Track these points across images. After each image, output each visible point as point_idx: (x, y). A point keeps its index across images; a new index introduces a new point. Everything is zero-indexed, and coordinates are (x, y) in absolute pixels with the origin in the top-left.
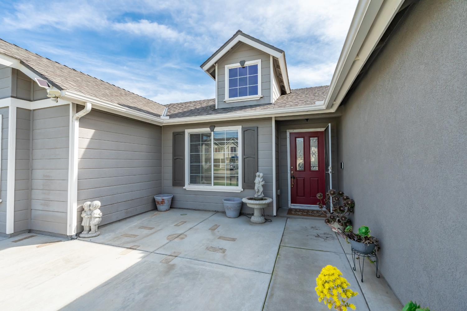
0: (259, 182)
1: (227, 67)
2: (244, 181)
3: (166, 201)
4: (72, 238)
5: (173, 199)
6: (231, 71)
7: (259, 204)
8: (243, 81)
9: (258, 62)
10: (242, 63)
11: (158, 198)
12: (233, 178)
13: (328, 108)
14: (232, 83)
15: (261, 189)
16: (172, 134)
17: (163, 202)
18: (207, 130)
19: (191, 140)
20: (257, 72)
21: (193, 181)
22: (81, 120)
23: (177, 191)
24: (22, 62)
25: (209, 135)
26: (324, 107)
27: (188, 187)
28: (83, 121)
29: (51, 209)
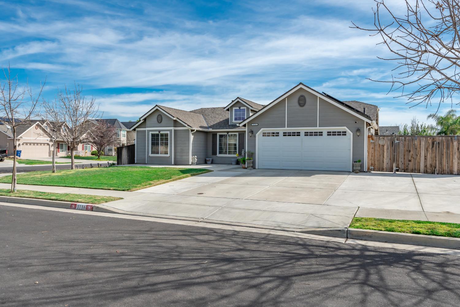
1: (234, 108)
2: (239, 153)
3: (210, 160)
4: (191, 165)
5: (212, 160)
6: (235, 110)
8: (240, 115)
9: (245, 108)
10: (240, 108)
11: (208, 159)
12: (235, 152)
14: (235, 115)
16: (212, 135)
17: (209, 160)
18: (226, 133)
19: (220, 137)
20: (245, 112)
21: (220, 153)
22: (192, 134)
23: (214, 156)
24: (177, 118)
25: (226, 135)
27: (218, 155)
28: (193, 134)
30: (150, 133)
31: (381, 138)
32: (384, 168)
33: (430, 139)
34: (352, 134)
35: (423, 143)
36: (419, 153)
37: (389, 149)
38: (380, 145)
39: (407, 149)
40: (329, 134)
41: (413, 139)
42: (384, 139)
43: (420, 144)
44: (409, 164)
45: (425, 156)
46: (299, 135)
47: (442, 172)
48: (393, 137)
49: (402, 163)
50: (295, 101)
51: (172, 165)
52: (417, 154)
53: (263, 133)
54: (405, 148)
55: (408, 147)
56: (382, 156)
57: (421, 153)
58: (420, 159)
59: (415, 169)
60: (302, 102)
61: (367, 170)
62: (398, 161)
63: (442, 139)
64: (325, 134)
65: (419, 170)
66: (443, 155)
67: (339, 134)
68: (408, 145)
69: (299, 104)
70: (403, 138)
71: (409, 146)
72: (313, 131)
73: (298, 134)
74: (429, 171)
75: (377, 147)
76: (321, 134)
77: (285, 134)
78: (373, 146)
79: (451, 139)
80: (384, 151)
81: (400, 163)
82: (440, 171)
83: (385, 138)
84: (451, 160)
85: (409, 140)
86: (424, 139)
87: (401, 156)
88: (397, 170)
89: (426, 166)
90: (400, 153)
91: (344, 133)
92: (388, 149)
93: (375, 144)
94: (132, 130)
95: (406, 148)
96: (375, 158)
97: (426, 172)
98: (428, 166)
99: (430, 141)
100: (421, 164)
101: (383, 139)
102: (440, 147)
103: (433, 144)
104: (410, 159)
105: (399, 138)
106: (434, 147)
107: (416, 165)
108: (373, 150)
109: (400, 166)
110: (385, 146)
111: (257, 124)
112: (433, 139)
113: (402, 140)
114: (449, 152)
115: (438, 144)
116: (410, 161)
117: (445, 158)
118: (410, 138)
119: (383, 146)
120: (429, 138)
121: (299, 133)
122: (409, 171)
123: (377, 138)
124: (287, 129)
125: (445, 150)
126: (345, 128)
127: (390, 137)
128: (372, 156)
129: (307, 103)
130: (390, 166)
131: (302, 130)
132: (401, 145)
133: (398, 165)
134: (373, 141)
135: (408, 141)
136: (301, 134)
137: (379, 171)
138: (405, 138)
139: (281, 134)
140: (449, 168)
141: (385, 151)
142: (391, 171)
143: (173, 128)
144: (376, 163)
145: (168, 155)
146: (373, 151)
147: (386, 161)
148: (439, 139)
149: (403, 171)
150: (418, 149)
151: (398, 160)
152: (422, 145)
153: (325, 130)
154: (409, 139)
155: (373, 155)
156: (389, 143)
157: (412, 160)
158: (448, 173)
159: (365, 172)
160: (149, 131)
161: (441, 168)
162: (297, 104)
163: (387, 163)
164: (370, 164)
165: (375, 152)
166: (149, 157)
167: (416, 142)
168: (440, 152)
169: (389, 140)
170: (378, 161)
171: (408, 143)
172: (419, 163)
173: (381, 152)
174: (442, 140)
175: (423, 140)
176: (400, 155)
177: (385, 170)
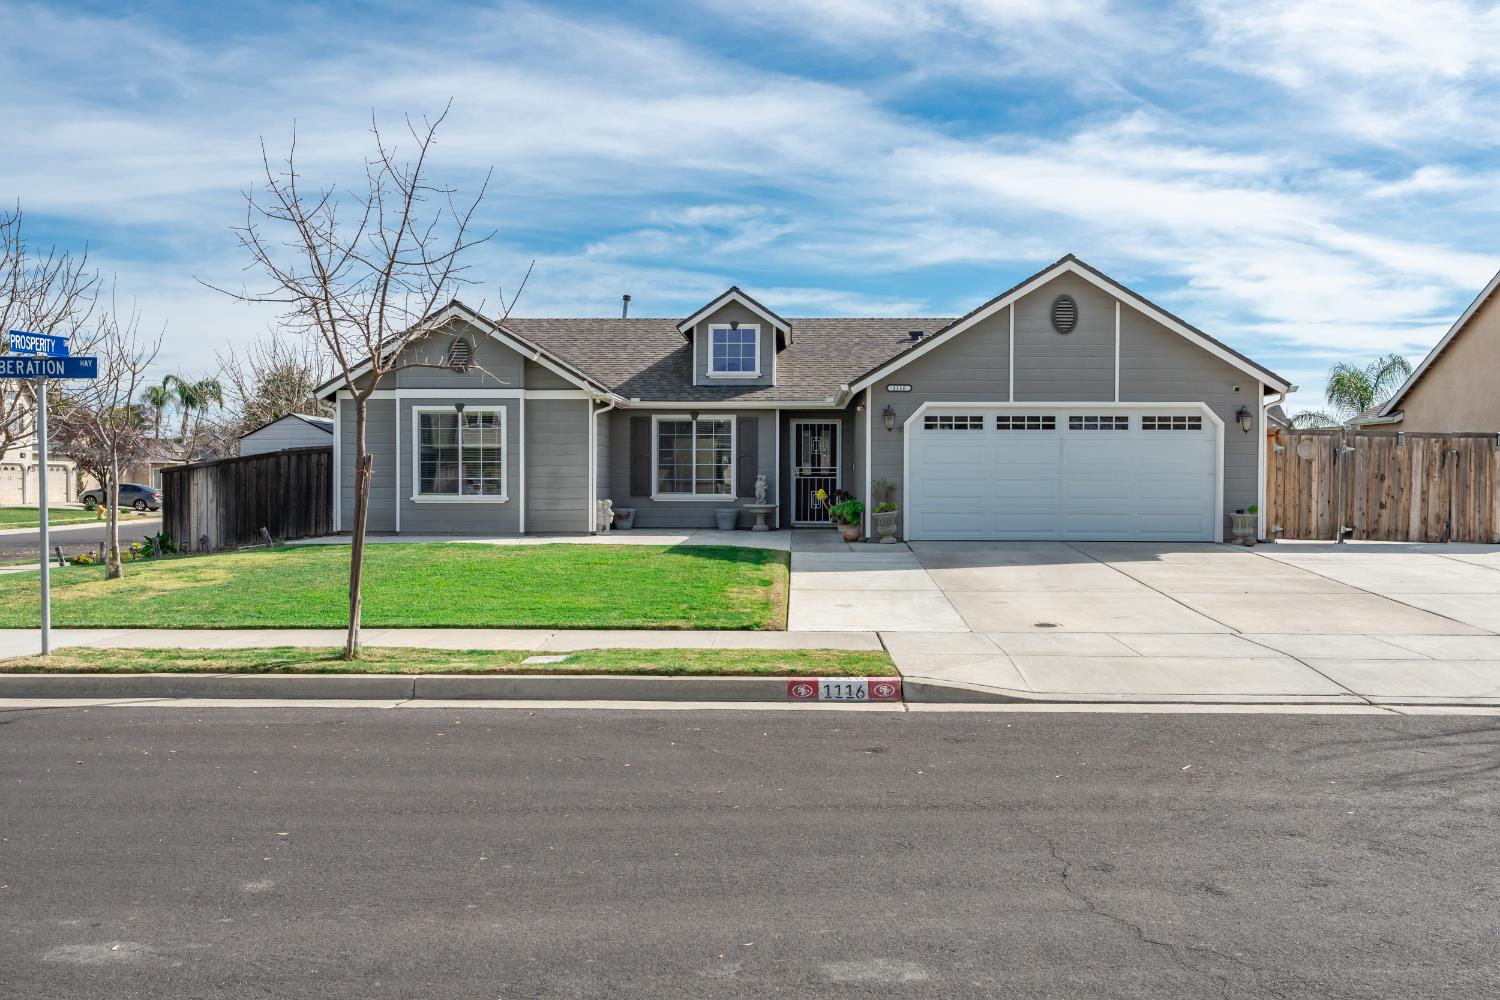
0: (760, 486)
1: (712, 327)
2: (739, 487)
3: (631, 517)
4: (593, 534)
5: (636, 516)
6: (716, 332)
7: (766, 508)
8: (734, 350)
9: (757, 328)
10: (734, 325)
11: (621, 511)
13: (837, 405)
14: (718, 350)
15: (764, 495)
16: (629, 422)
17: (627, 516)
18: (687, 417)
19: (661, 430)
20: (754, 340)
21: (665, 488)
22: (598, 416)
23: (640, 501)
24: (542, 354)
25: (689, 425)
26: (834, 404)
27: (656, 496)
29: (560, 508)
30: (416, 409)
31: (1303, 437)
32: (1313, 529)
33: (1436, 442)
34: (1221, 424)
35: (1418, 455)
36: (1408, 484)
37: (1327, 470)
38: (1299, 458)
39: (1376, 472)
40: (1148, 423)
41: (1391, 443)
42: (1311, 440)
43: (1410, 458)
44: (1380, 516)
45: (1423, 493)
46: (1052, 427)
47: (1464, 536)
48: (1336, 437)
49: (1360, 513)
50: (1042, 313)
51: (515, 534)
52: (1402, 485)
53: (928, 419)
54: (1372, 467)
55: (1379, 466)
56: (1305, 492)
57: (1411, 484)
58: (1409, 500)
59: (1396, 530)
60: (1064, 315)
61: (1264, 538)
62: (1352, 507)
63: (1467, 441)
64: (1135, 423)
65: (1407, 533)
66: (1468, 487)
67: (1179, 424)
68: (1379, 460)
69: (1054, 324)
70: (1366, 438)
71: (1382, 461)
72: (1099, 414)
73: (1049, 423)
74: (1432, 533)
75: (1293, 463)
76: (1122, 423)
77: (1003, 423)
78: (1280, 463)
79: (1489, 442)
80: (1310, 477)
81: (1357, 514)
82: (1461, 533)
83: (1315, 438)
84: (1488, 502)
85: (1381, 446)
86: (1421, 444)
87: (1359, 491)
88: (1348, 535)
89: (1424, 521)
90: (1356, 483)
91: (1195, 424)
92: (1322, 471)
93: (1288, 457)
94: (324, 398)
95: (1373, 469)
96: (1287, 499)
97: (1425, 538)
98: (1431, 520)
99: (1437, 449)
100: (1412, 516)
101: (1308, 442)
102: (1462, 464)
103: (1444, 455)
104: (1383, 501)
105: (1354, 440)
106: (1446, 467)
107: (1400, 518)
108: (1280, 474)
109: (1356, 523)
110: (1314, 463)
111: (908, 388)
112: (1445, 443)
113: (1362, 446)
114: (1483, 479)
115: (1455, 457)
116: (1382, 506)
117: (1472, 497)
118: (1384, 438)
119: (1310, 462)
120: (1433, 440)
121: (1052, 419)
122: (1380, 536)
123: (1291, 439)
124: (1013, 407)
125: (1473, 473)
126: (1202, 405)
127: (1329, 437)
128: (1277, 492)
129: (1082, 322)
130: (1328, 522)
131: (1063, 409)
132: (1359, 459)
133: (1351, 517)
134: (1280, 448)
135: (1380, 448)
136: (1056, 423)
137: (1298, 538)
138: (1370, 441)
139: (990, 422)
140: (1483, 525)
141: (1315, 476)
142: (1332, 538)
143: (520, 394)
144: (1290, 513)
145: (503, 497)
146: (1280, 478)
147: (1318, 507)
148: (1459, 442)
149: (1365, 536)
150: (1405, 471)
151: (1349, 503)
152: (1414, 461)
153: (1136, 410)
154: (1381, 441)
155: (1281, 489)
156: (1325, 453)
157: (1388, 505)
158: (1480, 538)
159: (1260, 542)
160: (407, 403)
161: (1464, 525)
162: (1047, 323)
163: (1319, 514)
164: (1272, 519)
165: (1287, 481)
166: (409, 505)
167: (1401, 452)
168: (1461, 480)
169: (1325, 445)
170: (1294, 507)
171: (1379, 456)
172: (1408, 512)
173: (1304, 480)
174: (1466, 447)
175: (1418, 445)
176: (1358, 488)
177: (1314, 535)
